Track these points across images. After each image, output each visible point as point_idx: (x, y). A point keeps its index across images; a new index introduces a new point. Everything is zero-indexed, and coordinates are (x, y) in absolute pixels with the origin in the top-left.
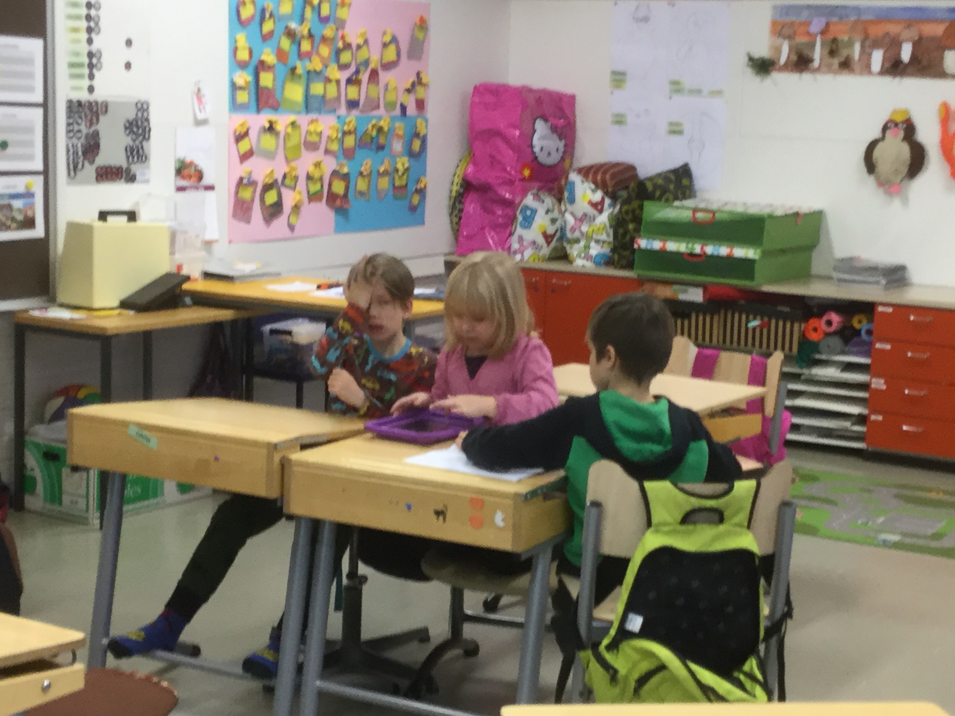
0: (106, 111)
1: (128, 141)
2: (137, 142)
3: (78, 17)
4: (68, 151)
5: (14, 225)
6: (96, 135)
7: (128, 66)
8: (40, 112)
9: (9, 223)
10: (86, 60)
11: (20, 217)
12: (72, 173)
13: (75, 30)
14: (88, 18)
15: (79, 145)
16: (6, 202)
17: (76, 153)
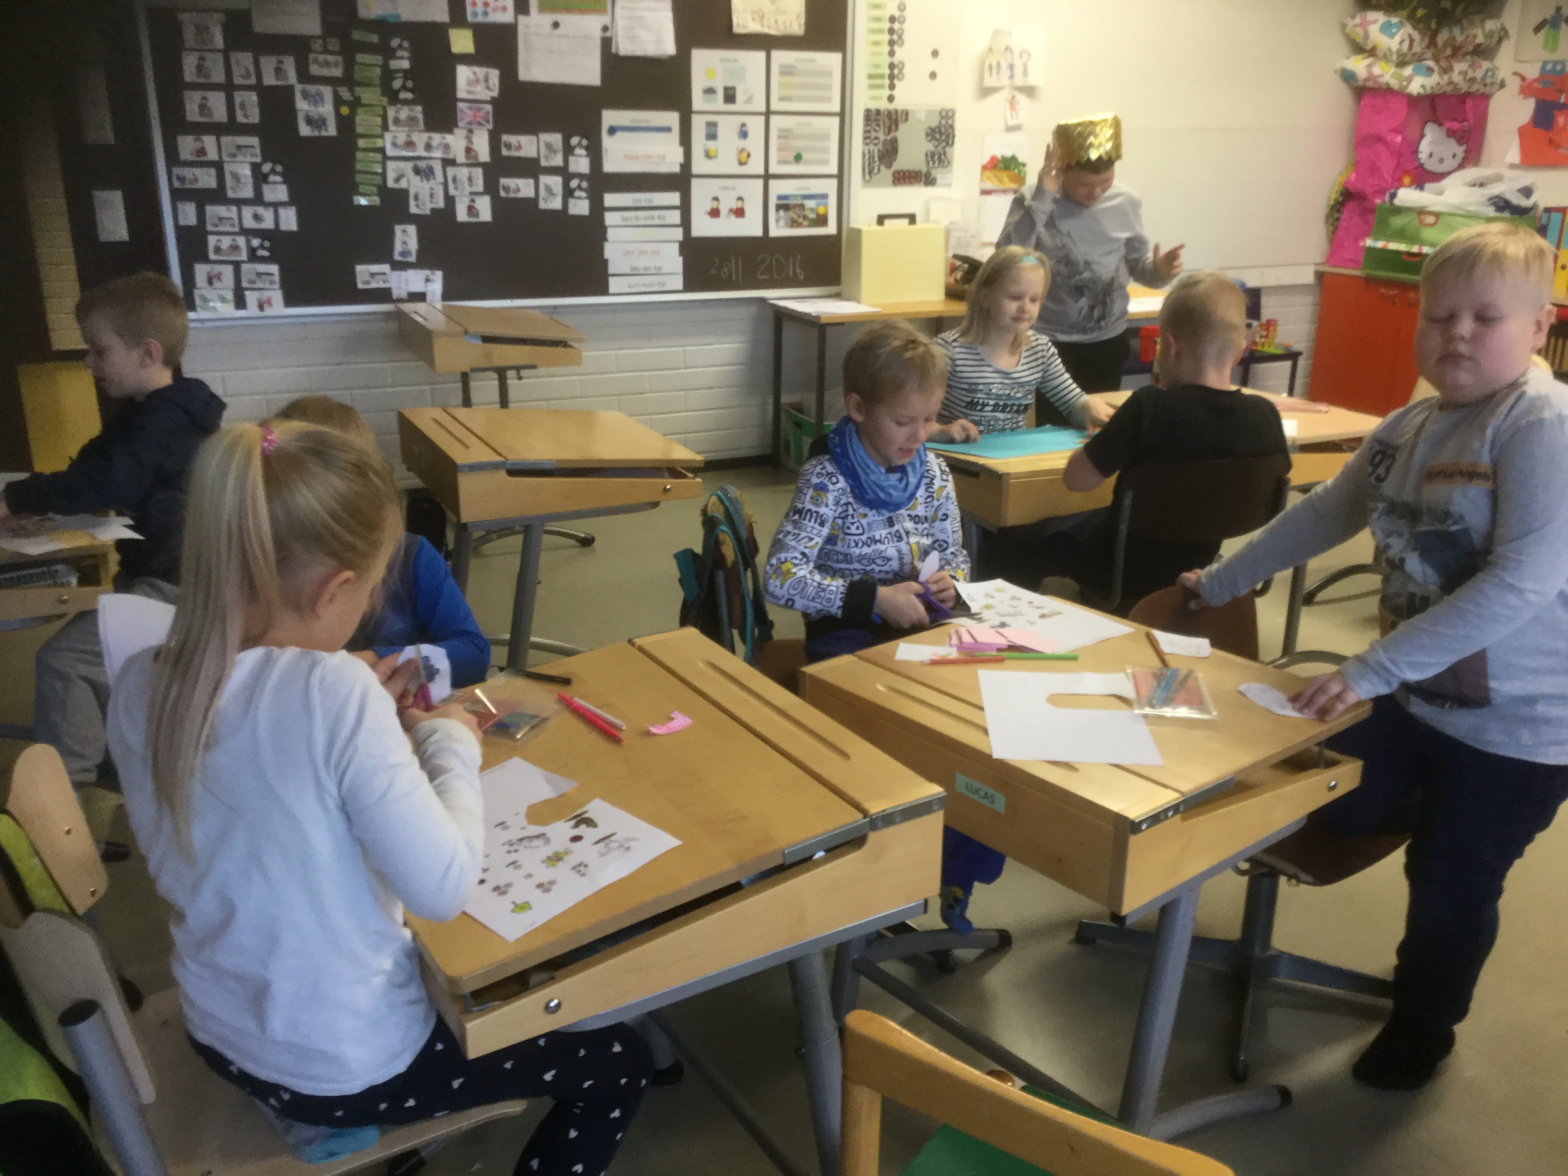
0: (906, 119)
1: (930, 147)
2: (940, 148)
3: (880, 31)
4: (864, 156)
5: (805, 223)
6: (895, 141)
7: (933, 75)
8: (836, 120)
9: (801, 220)
10: (887, 72)
11: (813, 216)
12: (867, 177)
13: (877, 43)
14: (891, 31)
15: (876, 150)
16: (799, 202)
17: (871, 158)
